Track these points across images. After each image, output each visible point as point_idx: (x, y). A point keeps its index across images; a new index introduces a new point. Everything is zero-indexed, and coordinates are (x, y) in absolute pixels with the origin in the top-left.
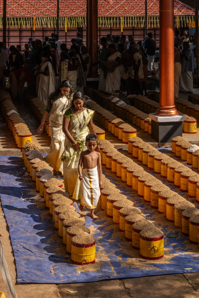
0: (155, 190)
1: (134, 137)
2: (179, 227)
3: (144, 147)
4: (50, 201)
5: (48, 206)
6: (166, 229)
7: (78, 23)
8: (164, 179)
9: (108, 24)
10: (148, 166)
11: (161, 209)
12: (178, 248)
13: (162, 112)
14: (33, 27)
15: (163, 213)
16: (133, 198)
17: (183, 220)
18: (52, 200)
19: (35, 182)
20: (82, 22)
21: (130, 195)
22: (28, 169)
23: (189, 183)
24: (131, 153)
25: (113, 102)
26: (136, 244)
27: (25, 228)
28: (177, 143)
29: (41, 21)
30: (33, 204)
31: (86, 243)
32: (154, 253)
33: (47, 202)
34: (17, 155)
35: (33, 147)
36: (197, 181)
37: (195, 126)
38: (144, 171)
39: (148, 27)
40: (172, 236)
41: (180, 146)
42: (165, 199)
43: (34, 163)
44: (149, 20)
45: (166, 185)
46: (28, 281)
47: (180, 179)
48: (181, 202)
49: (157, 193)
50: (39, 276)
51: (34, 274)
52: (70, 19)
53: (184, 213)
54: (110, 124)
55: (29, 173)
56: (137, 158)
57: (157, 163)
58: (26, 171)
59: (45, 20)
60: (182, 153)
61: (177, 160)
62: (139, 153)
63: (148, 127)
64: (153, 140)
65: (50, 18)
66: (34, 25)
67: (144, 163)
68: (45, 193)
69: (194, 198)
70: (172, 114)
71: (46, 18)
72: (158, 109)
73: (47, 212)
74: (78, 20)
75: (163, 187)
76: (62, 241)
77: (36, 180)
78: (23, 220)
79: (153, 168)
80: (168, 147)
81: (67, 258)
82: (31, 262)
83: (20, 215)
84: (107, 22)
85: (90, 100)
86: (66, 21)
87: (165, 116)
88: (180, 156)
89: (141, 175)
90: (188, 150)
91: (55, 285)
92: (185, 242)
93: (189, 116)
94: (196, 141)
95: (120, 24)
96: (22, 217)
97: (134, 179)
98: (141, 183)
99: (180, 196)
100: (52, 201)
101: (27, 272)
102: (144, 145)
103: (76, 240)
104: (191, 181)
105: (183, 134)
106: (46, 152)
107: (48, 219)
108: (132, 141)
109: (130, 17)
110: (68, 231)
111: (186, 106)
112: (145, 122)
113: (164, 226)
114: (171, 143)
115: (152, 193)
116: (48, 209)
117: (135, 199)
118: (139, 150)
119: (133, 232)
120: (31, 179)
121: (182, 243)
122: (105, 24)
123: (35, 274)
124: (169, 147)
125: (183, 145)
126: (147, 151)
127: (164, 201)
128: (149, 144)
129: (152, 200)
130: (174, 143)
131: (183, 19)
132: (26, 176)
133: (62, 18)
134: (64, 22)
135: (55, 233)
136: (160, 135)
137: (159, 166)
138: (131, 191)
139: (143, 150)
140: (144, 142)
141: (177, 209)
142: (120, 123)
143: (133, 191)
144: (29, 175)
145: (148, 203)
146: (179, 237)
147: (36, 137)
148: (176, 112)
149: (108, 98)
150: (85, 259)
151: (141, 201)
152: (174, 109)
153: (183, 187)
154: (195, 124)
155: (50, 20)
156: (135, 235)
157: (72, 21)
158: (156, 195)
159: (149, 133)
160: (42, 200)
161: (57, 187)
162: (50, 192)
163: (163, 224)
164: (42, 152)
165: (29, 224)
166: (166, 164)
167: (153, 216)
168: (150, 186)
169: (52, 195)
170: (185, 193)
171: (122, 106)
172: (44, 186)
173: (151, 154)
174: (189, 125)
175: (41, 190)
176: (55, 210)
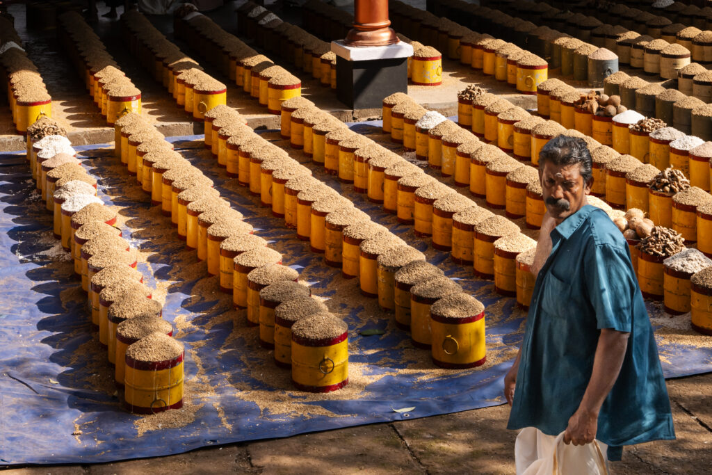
0: (336, 221)
1: (295, 98)
2: (389, 310)
3: (316, 121)
4: (83, 260)
5: (79, 273)
6: (358, 315)
8: (360, 196)
10: (326, 165)
11: (348, 268)
12: (382, 361)
13: (361, 38)
15: (354, 277)
16: (286, 243)
17: (397, 292)
18: (88, 256)
19: (51, 213)
21: (278, 237)
22: (38, 182)
23: (416, 203)
24: (288, 135)
25: (252, 16)
26: (283, 356)
27: (20, 328)
28: (394, 109)
30: (44, 269)
31: (160, 360)
32: (325, 375)
33: (76, 261)
34: (15, 149)
35: (51, 130)
36: (436, 197)
37: (437, 67)
38: (312, 177)
40: (371, 331)
41: (401, 116)
42: (358, 242)
43: (52, 168)
45: (362, 210)
46: (13, 462)
47: (396, 194)
48: (394, 249)
49: (340, 228)
51: (32, 442)
53: (399, 277)
54: (240, 70)
55: (41, 194)
56: (301, 147)
57: (345, 157)
58: (34, 187)
60: (405, 132)
61: (393, 150)
62: (305, 135)
63: (329, 74)
64: (338, 102)
67: (315, 158)
68: (73, 241)
69: (429, 239)
70: (383, 40)
72: (351, 31)
73: (76, 286)
75: (353, 215)
76: (107, 356)
77: (53, 208)
78: (16, 308)
79: (336, 171)
80: (374, 119)
81: (114, 397)
83: (9, 296)
87: (367, 46)
88: (400, 138)
89: (304, 189)
90: (419, 124)
92: (402, 344)
93: (425, 45)
94: (440, 102)
96: (15, 302)
97: (288, 197)
98: (304, 206)
99: (393, 235)
100: (87, 260)
101: (12, 439)
102: (317, 116)
103: (136, 354)
104: (421, 197)
105: (409, 88)
106: (85, 139)
107: (77, 302)
108: (289, 106)
110: (119, 331)
111: (420, 21)
112: (323, 62)
113: (353, 309)
114: (382, 110)
115: (328, 231)
116: (77, 278)
117: (290, 247)
118: (306, 128)
119: (277, 326)
120: (44, 206)
121: (393, 348)
124: (378, 119)
125: (408, 113)
126: (324, 129)
127: (356, 247)
128: (330, 112)
129: (327, 248)
130: (387, 109)
132: (33, 201)
135: (92, 338)
137: (350, 165)
138: (282, 228)
139: (314, 127)
140: (317, 109)
141: (385, 266)
142: (265, 65)
143: (286, 227)
144: (40, 198)
145: (320, 255)
146: (388, 333)
147: (61, 104)
148: (393, 36)
150: (158, 398)
151: (304, 250)
152: (388, 28)
153: (403, 214)
156: (280, 333)
158: (337, 233)
159: (332, 86)
160: (66, 258)
161: (101, 223)
162: (83, 238)
163: (351, 303)
164: (75, 140)
165: (29, 317)
166: (364, 160)
167: (329, 286)
168: (324, 214)
169: (87, 243)
170: (408, 227)
171: (271, 26)
172: (72, 222)
173: (331, 137)
174: (424, 67)
175: (64, 234)
176: (92, 280)
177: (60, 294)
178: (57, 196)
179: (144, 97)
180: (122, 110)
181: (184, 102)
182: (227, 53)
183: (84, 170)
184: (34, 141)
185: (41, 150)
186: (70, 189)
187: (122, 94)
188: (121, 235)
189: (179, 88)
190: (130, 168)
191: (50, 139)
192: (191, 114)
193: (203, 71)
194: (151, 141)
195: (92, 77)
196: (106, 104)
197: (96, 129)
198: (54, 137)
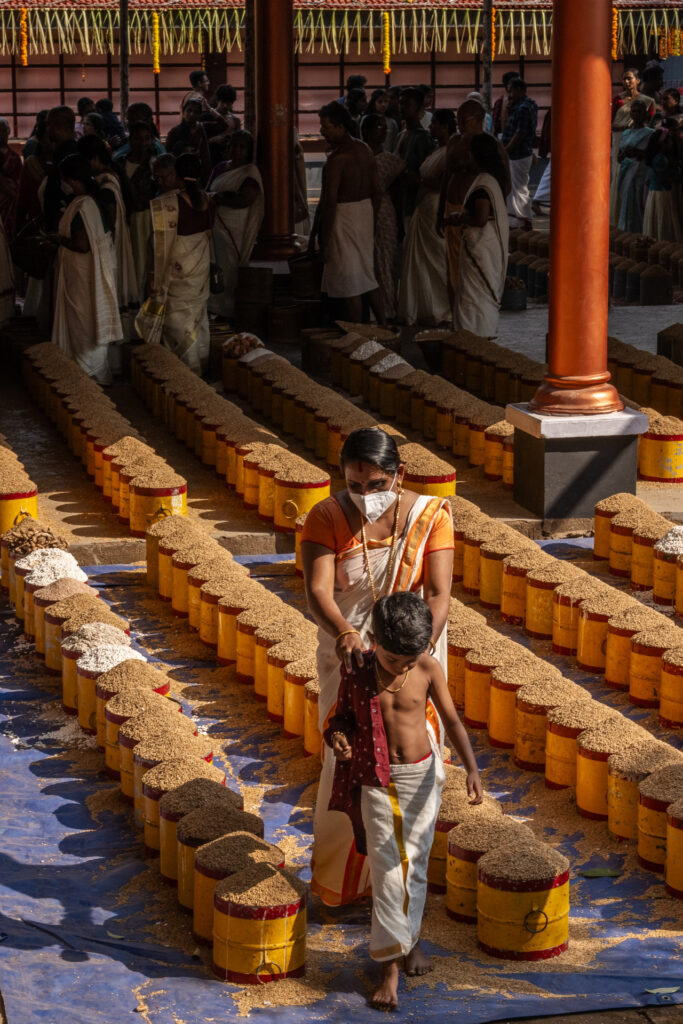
0: (534, 700)
2: (627, 839)
3: (485, 537)
4: (122, 747)
6: (576, 846)
7: (205, 33)
8: (564, 657)
9: (330, 40)
10: (503, 609)
11: (555, 772)
12: (621, 917)
13: (559, 400)
14: (21, 52)
15: (564, 789)
17: (644, 812)
18: (131, 743)
19: (58, 673)
20: (222, 31)
22: (26, 623)
23: (664, 674)
25: (359, 358)
26: (462, 905)
27: (29, 850)
28: (615, 520)
29: (54, 24)
30: (54, 760)
31: (270, 904)
32: (534, 934)
33: (109, 750)
35: (43, 539)
38: (488, 628)
39: (496, 52)
40: (599, 871)
41: (628, 532)
42: (574, 733)
43: (53, 602)
44: (498, 22)
45: (577, 682)
47: (629, 660)
48: (636, 745)
49: (542, 710)
51: (73, 1018)
52: (174, 16)
53: (647, 788)
57: (537, 597)
58: (21, 631)
59: (67, 21)
60: (635, 558)
63: (501, 459)
64: (517, 506)
65: (88, 13)
66: (25, 43)
67: (484, 597)
68: (99, 717)
70: (599, 405)
71: (73, 14)
73: (110, 787)
74: (206, 21)
75: (562, 690)
76: (176, 895)
77: (61, 664)
78: (18, 818)
79: (521, 619)
80: (579, 536)
81: (196, 959)
82: (58, 974)
83: (5, 799)
84: (327, 30)
85: (263, 352)
86: (157, 27)
87: (570, 414)
88: (625, 569)
89: (475, 645)
90: (660, 546)
92: (651, 892)
93: (662, 416)
95: (378, 39)
96: (15, 809)
98: (478, 674)
99: (632, 723)
100: (131, 747)
101: (43, 1013)
102: (486, 528)
103: (231, 894)
104: (673, 665)
105: (640, 485)
106: (95, 556)
107: (115, 813)
109: (419, 13)
110: (200, 859)
111: (650, 373)
112: (490, 437)
113: (567, 836)
114: (592, 521)
115: (521, 714)
116: (113, 775)
118: (467, 547)
119: (450, 858)
120: (41, 661)
121: (636, 898)
122: (318, 40)
124: (585, 536)
125: (639, 527)
126: (499, 550)
127: (570, 741)
128: (506, 523)
129: (519, 740)
130: (603, 520)
131: (636, 21)
132: (22, 653)
133: (141, 13)
134: (148, 32)
135: (147, 868)
136: (546, 490)
137: (546, 609)
139: (484, 547)
140: (484, 517)
141: (621, 772)
144: (32, 648)
145: (504, 751)
146: (627, 875)
147: (51, 498)
148: (614, 399)
149: (337, 343)
150: (268, 961)
151: (478, 743)
152: (607, 385)
153: (639, 690)
155: (90, 23)
156: (457, 870)
157: (183, 27)
158: (537, 718)
159: (505, 480)
160: (89, 745)
161: (148, 692)
162: (120, 714)
163: (563, 828)
164: (82, 556)
165: (41, 832)
166: (572, 602)
167: (523, 799)
168: (514, 688)
169: (128, 722)
170: (647, 711)
171: (395, 377)
172: (97, 688)
173: (513, 563)
174: (662, 451)
175: (83, 707)
176: (144, 779)
177: (87, 800)
178: (68, 647)
179: (189, 490)
180: (156, 509)
181: (257, 500)
182: (324, 420)
183: (104, 607)
184: (16, 558)
185: (30, 571)
186: (89, 635)
187: (156, 485)
188: (181, 711)
189: (244, 478)
190: (177, 605)
191: (43, 554)
192: (270, 520)
193: (288, 449)
194: (212, 562)
195: (98, 455)
196: (127, 500)
197: (112, 540)
198: (49, 551)
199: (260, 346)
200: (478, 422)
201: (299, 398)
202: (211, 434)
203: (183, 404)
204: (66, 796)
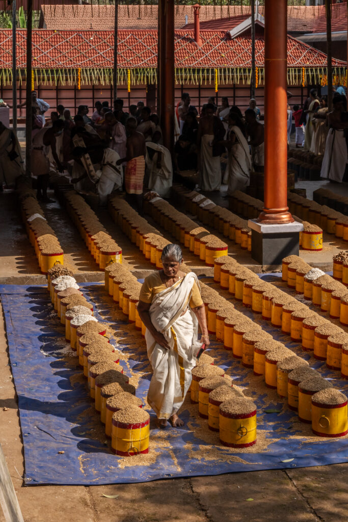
0: (249, 339)
1: (223, 256)
2: (284, 397)
3: (237, 272)
4: (84, 357)
5: (82, 364)
6: (263, 399)
7: (147, 77)
8: (266, 322)
9: (195, 80)
10: (244, 301)
11: (257, 369)
12: (279, 430)
13: (268, 218)
14: (78, 84)
15: (261, 375)
16: (217, 351)
17: (290, 386)
18: (87, 354)
19: (64, 326)
20: (154, 77)
22: (55, 305)
23: (304, 329)
24: (219, 280)
25: (196, 201)
26: (214, 424)
27: (44, 398)
28: (289, 266)
29: (91, 74)
30: (59, 361)
31: (134, 423)
32: (242, 437)
33: (80, 357)
34: (41, 283)
35: (64, 272)
36: (317, 325)
37: (319, 238)
39: (258, 84)
40: (272, 410)
41: (294, 270)
42: (264, 353)
43: (65, 297)
44: (258, 73)
45: (267, 332)
46: (41, 482)
47: (290, 323)
48: (288, 358)
49: (252, 343)
50: (59, 473)
52: (136, 71)
53: (291, 376)
54: (187, 236)
55: (57, 312)
56: (227, 289)
57: (257, 296)
58: (53, 309)
59: (96, 73)
60: (297, 281)
61: (289, 293)
62: (230, 281)
63: (247, 241)
64: (253, 260)
65: (103, 70)
66: (80, 81)
67: (237, 296)
68: (78, 344)
69: (311, 352)
70: (284, 220)
71: (98, 70)
72: (262, 213)
73: (79, 373)
74: (148, 73)
75: (261, 335)
76: (100, 418)
77: (65, 323)
78: (42, 385)
79: (250, 305)
80: (276, 272)
81: (105, 445)
83: (37, 377)
84: (194, 76)
86: (129, 75)
87: (273, 224)
88: (293, 285)
89: (228, 316)
90: (306, 276)
91: (83, 487)
92: (292, 419)
93: (311, 224)
94: (321, 262)
95: (213, 79)
96: (41, 381)
97: (218, 321)
98: (229, 328)
99: (287, 349)
100: (87, 356)
101: (40, 467)
102: (238, 269)
103: (119, 418)
104: (306, 325)
105: (301, 252)
107: (81, 383)
108: (219, 262)
109: (229, 69)
110: (108, 403)
111: (308, 207)
112: (243, 232)
113: (260, 395)
114: (282, 266)
115: (244, 344)
116: (81, 368)
117: (220, 353)
118: (230, 276)
119: (210, 404)
120: (59, 321)
121: (286, 422)
122: (190, 79)
123: (53, 470)
124: (279, 272)
125: (299, 269)
126: (242, 277)
127: (262, 356)
128: (247, 267)
129: (244, 355)
130: (285, 266)
131: (311, 72)
132: (52, 317)
133: (123, 70)
134: (126, 77)
135: (90, 406)
136: (263, 253)
137: (260, 302)
138: (214, 341)
139: (236, 276)
140: (238, 264)
141: (282, 369)
142: (203, 234)
143: (217, 341)
144: (57, 315)
145: (238, 360)
146: (283, 412)
147: (71, 255)
148: (290, 217)
149: (188, 195)
150: (133, 447)
151: (229, 356)
152: (287, 212)
153: (294, 335)
154: (321, 236)
155: (104, 74)
156: (212, 409)
157: (139, 75)
158: (251, 346)
159: (249, 250)
160: (74, 355)
161: (96, 334)
162: (85, 343)
163: (259, 392)
164: (79, 279)
165: (50, 391)
166: (269, 299)
167: (244, 380)
168: (242, 334)
169: (87, 346)
170: (298, 344)
171: (208, 208)
172: (77, 332)
173: (247, 283)
174: (310, 238)
175: (72, 339)
176: (90, 370)
177: (70, 378)
178: (67, 315)
179: (123, 253)
180: (110, 260)
181: (150, 257)
182: (179, 225)
183: (84, 299)
184: (53, 279)
185: (57, 285)
186: (76, 311)
187: (110, 250)
188: (109, 342)
189: (146, 248)
190: (115, 298)
191: (63, 278)
192: (154, 265)
193: (163, 237)
194: (128, 281)
195: (90, 239)
196: (99, 256)
197: (92, 272)
198: (65, 276)
199: (158, 196)
200: (239, 226)
201: (170, 217)
202: (134, 231)
203: (125, 218)
204: (62, 376)
